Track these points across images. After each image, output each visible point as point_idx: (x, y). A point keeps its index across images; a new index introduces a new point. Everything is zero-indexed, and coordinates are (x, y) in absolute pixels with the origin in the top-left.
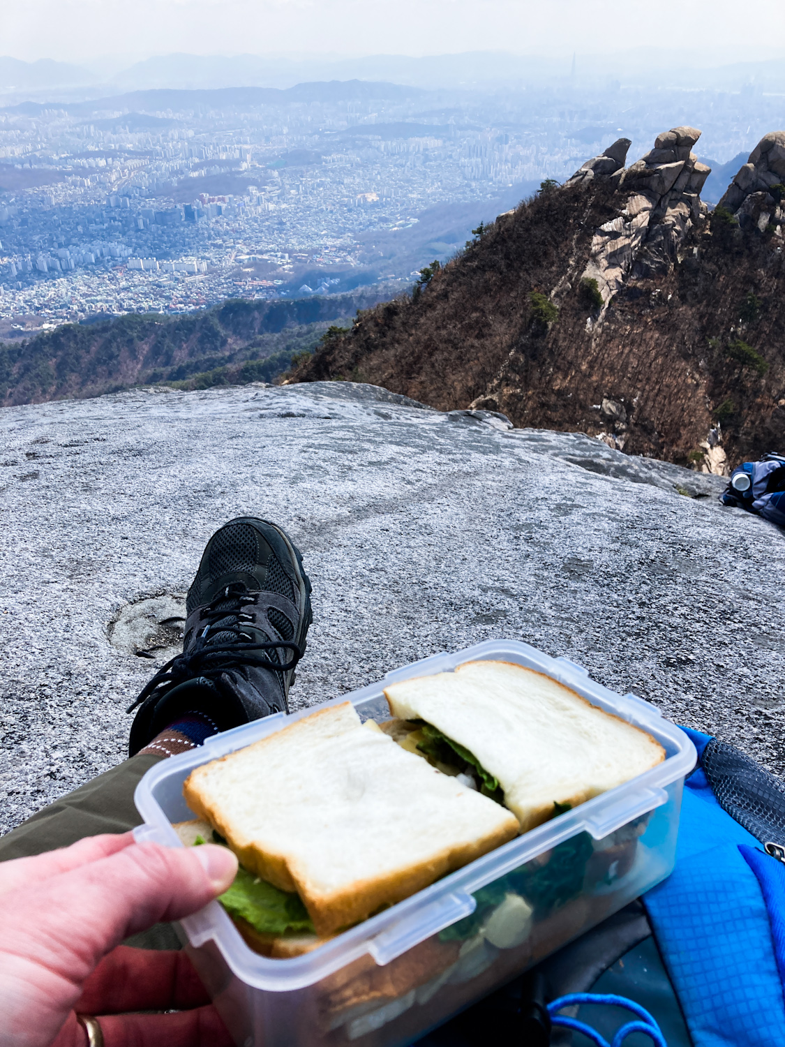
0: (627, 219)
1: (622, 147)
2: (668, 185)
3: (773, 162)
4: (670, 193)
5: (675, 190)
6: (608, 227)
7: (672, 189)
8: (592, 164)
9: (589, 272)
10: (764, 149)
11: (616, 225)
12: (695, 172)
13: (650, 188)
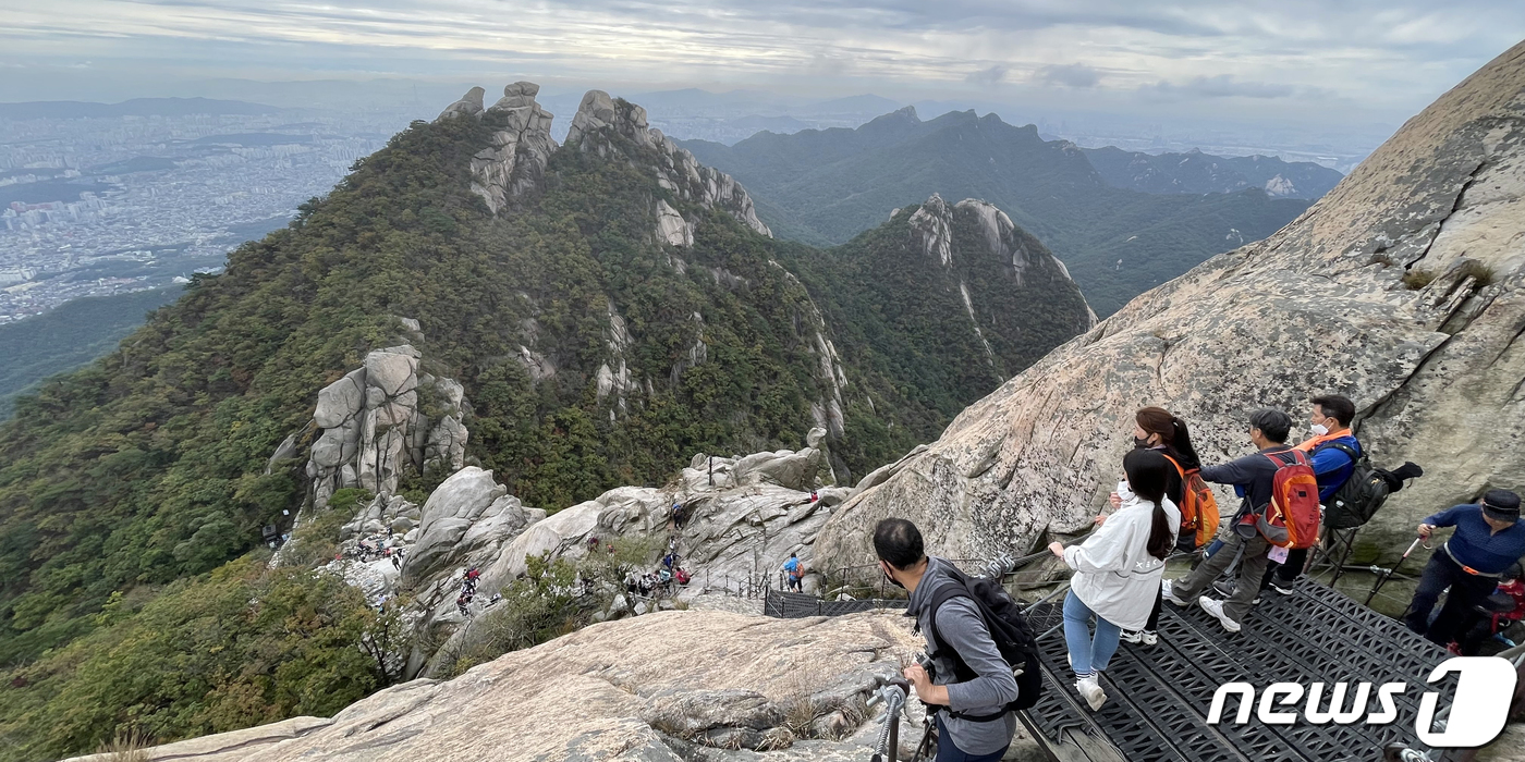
0: (498, 148)
1: (478, 92)
2: (524, 123)
3: (597, 111)
4: (526, 131)
6: (481, 154)
7: (526, 128)
8: (454, 107)
9: (476, 189)
10: (589, 101)
11: (488, 152)
12: (542, 117)
13: (510, 126)
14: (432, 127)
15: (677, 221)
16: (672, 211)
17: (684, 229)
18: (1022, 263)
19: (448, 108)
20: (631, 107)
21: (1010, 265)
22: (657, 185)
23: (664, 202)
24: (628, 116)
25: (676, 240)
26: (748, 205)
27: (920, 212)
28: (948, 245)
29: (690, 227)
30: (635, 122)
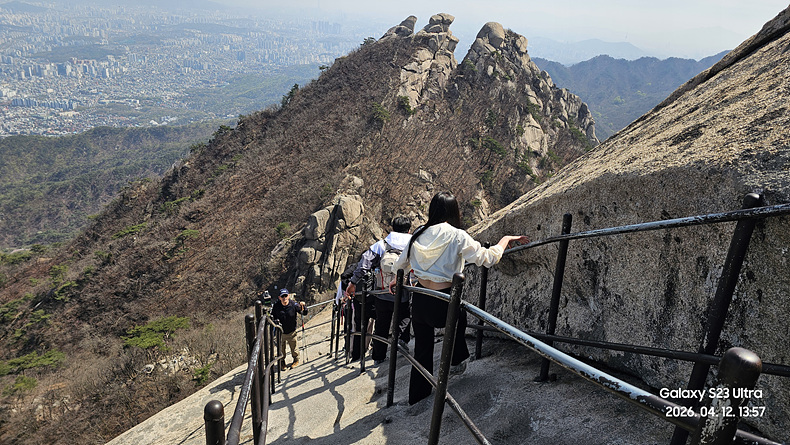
0: (419, 63)
1: (410, 22)
2: (439, 45)
3: (491, 38)
4: (439, 51)
5: (442, 49)
6: (408, 67)
8: (394, 30)
9: (401, 93)
10: (486, 31)
11: (413, 66)
12: (451, 40)
13: (430, 47)
14: (378, 45)
15: (537, 132)
16: (534, 122)
17: (542, 139)
19: (390, 30)
20: (517, 36)
22: (528, 101)
23: (530, 116)
24: (514, 43)
25: (535, 147)
26: (591, 124)
29: (546, 136)
30: (518, 49)
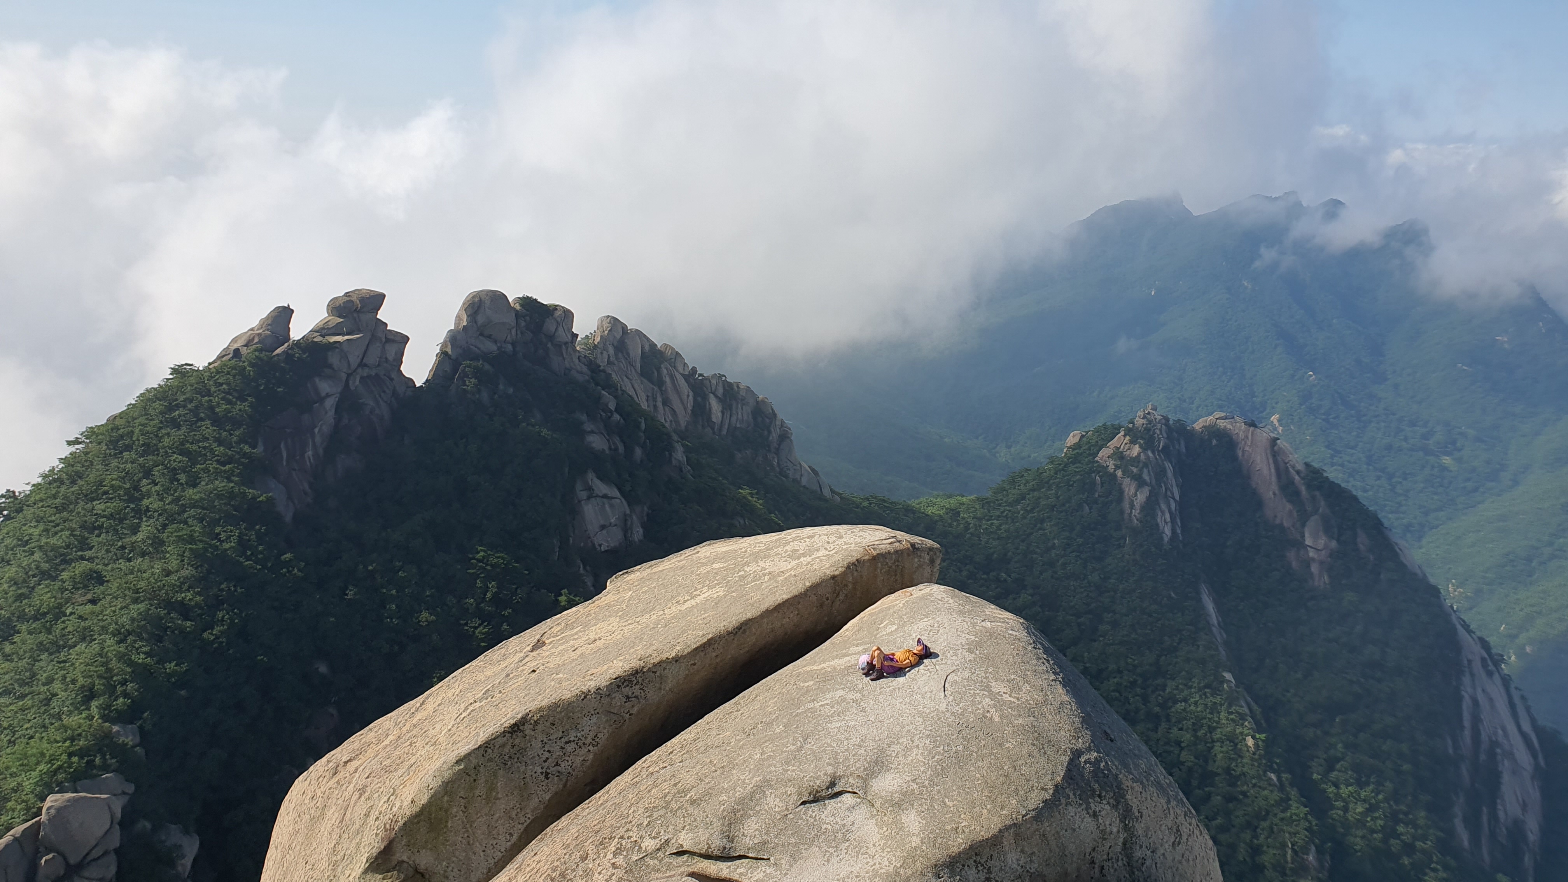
0: (307, 407)
1: (284, 314)
2: (354, 360)
3: (484, 325)
4: (360, 370)
5: (366, 365)
6: (278, 420)
7: (362, 365)
8: (244, 340)
10: (474, 309)
11: (290, 417)
12: (389, 341)
13: (330, 366)
14: (203, 379)
15: (612, 506)
16: (601, 488)
17: (627, 518)
18: (1322, 541)
19: (235, 339)
20: (546, 310)
21: (1299, 545)
22: (583, 446)
23: (591, 476)
24: (540, 327)
25: (611, 540)
26: (785, 436)
27: (1120, 441)
28: (1173, 506)
29: (637, 510)
30: (551, 337)
